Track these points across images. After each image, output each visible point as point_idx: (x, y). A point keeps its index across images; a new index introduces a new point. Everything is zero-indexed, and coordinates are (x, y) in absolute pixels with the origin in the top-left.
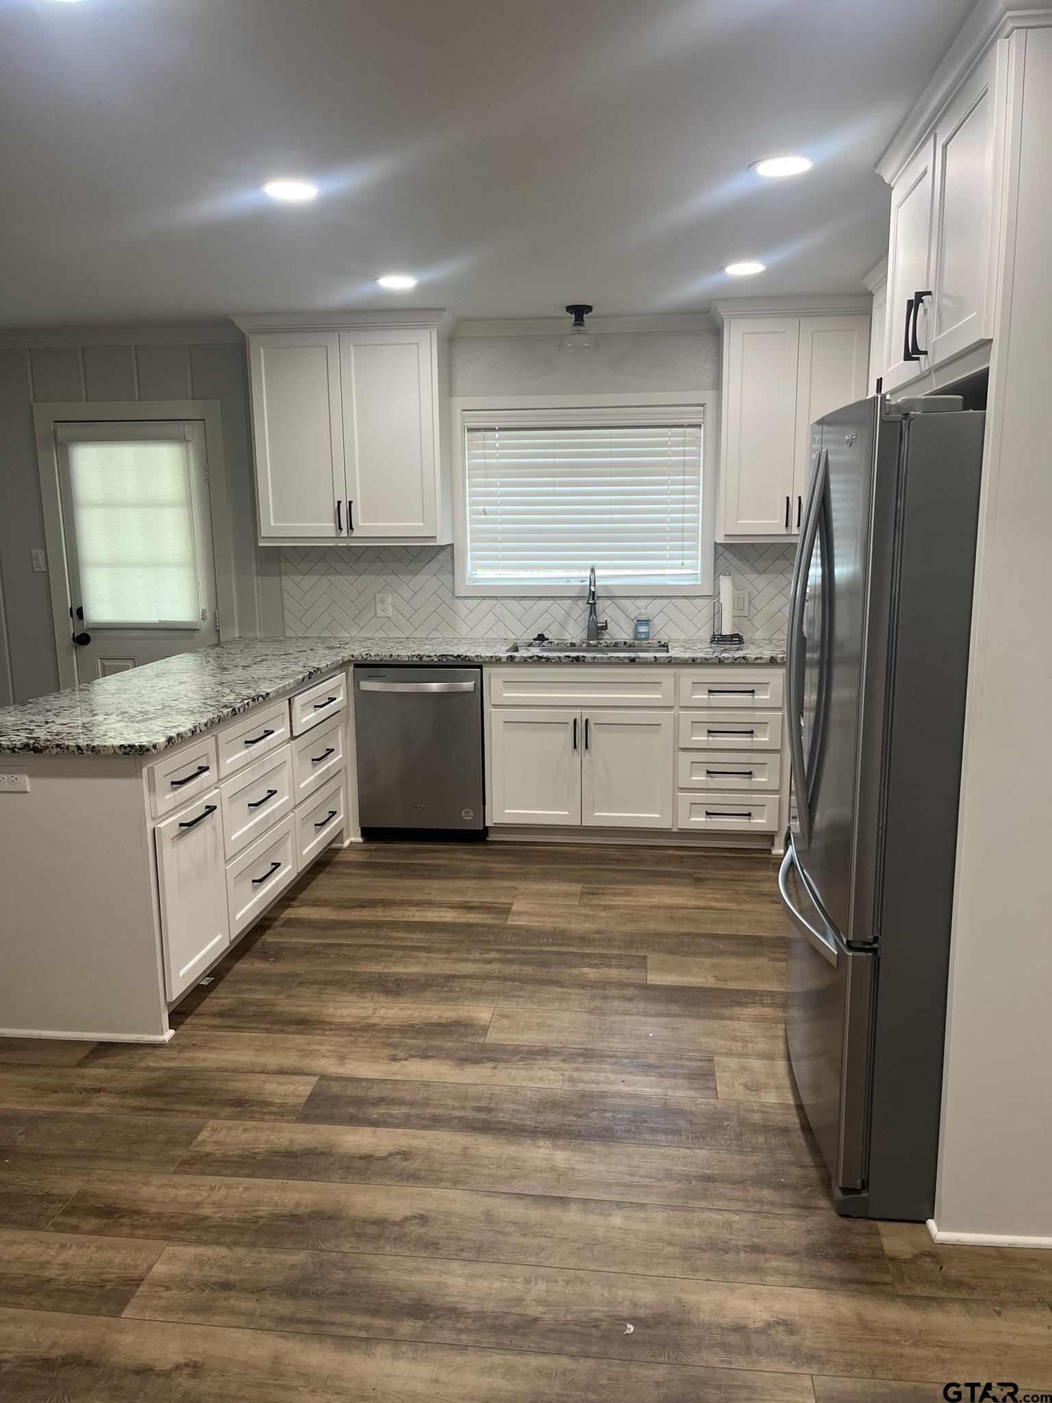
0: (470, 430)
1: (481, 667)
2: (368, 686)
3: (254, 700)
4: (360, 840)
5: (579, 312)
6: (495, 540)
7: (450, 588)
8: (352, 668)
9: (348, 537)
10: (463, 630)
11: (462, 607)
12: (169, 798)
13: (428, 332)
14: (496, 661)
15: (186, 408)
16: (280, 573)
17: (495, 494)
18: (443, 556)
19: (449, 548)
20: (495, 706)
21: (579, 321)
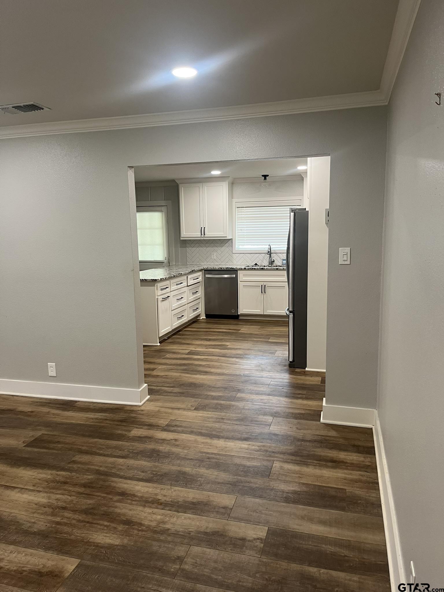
0: (237, 208)
1: (237, 271)
2: (207, 276)
3: (178, 274)
4: (205, 318)
5: (265, 176)
6: (244, 237)
7: (231, 251)
8: (203, 271)
9: (204, 237)
10: (235, 262)
11: (235, 256)
12: (160, 292)
13: (225, 182)
14: (241, 269)
15: (163, 203)
16: (186, 247)
17: (244, 225)
18: (230, 241)
19: (231, 240)
20: (241, 281)
21: (265, 179)
